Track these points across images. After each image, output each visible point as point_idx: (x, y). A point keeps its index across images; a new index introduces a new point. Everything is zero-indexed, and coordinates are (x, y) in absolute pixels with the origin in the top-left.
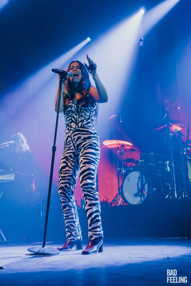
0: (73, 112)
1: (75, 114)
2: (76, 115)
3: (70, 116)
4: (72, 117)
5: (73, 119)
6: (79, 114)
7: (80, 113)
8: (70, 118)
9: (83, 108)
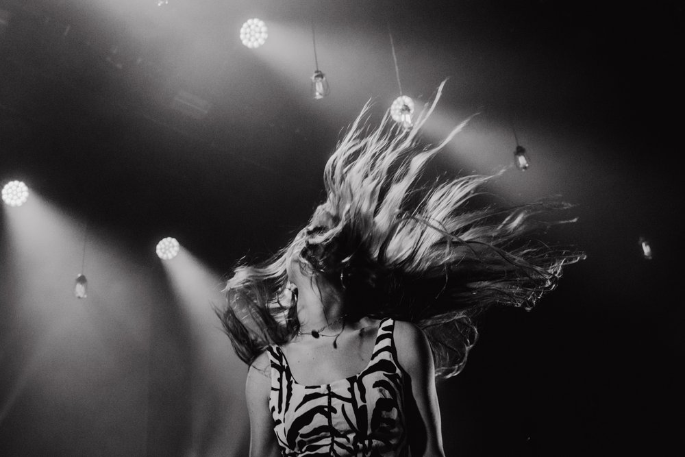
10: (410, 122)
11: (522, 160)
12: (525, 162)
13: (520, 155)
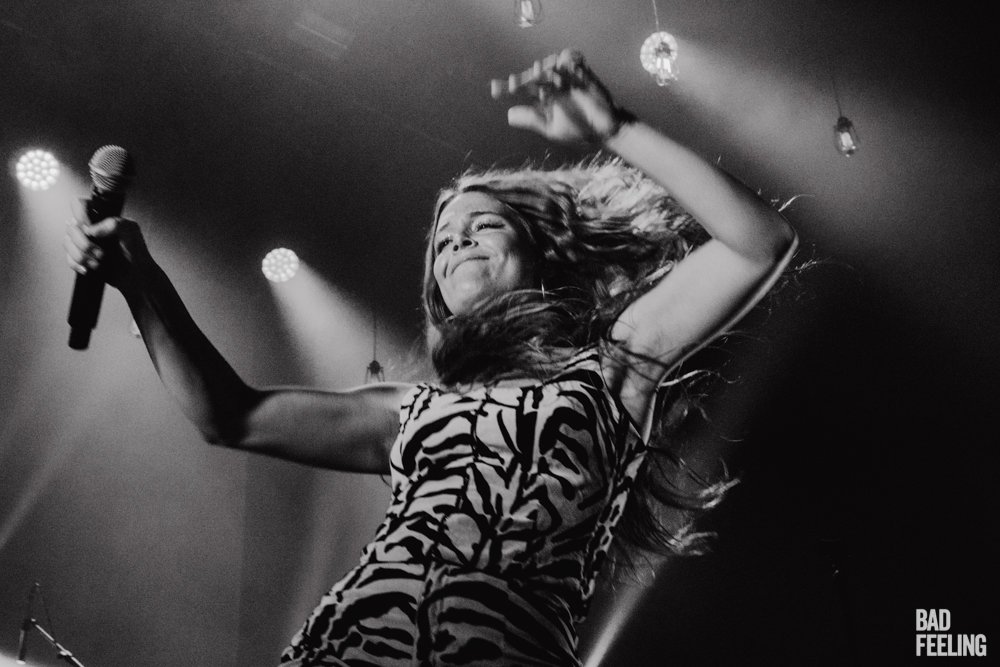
0: (481, 450)
1: (498, 469)
2: (506, 476)
3: (461, 471)
4: (472, 486)
5: (473, 495)
6: (523, 477)
7: (534, 469)
8: (456, 482)
9: (563, 429)
10: (670, 71)
11: (846, 140)
12: (851, 142)
13: (842, 132)
